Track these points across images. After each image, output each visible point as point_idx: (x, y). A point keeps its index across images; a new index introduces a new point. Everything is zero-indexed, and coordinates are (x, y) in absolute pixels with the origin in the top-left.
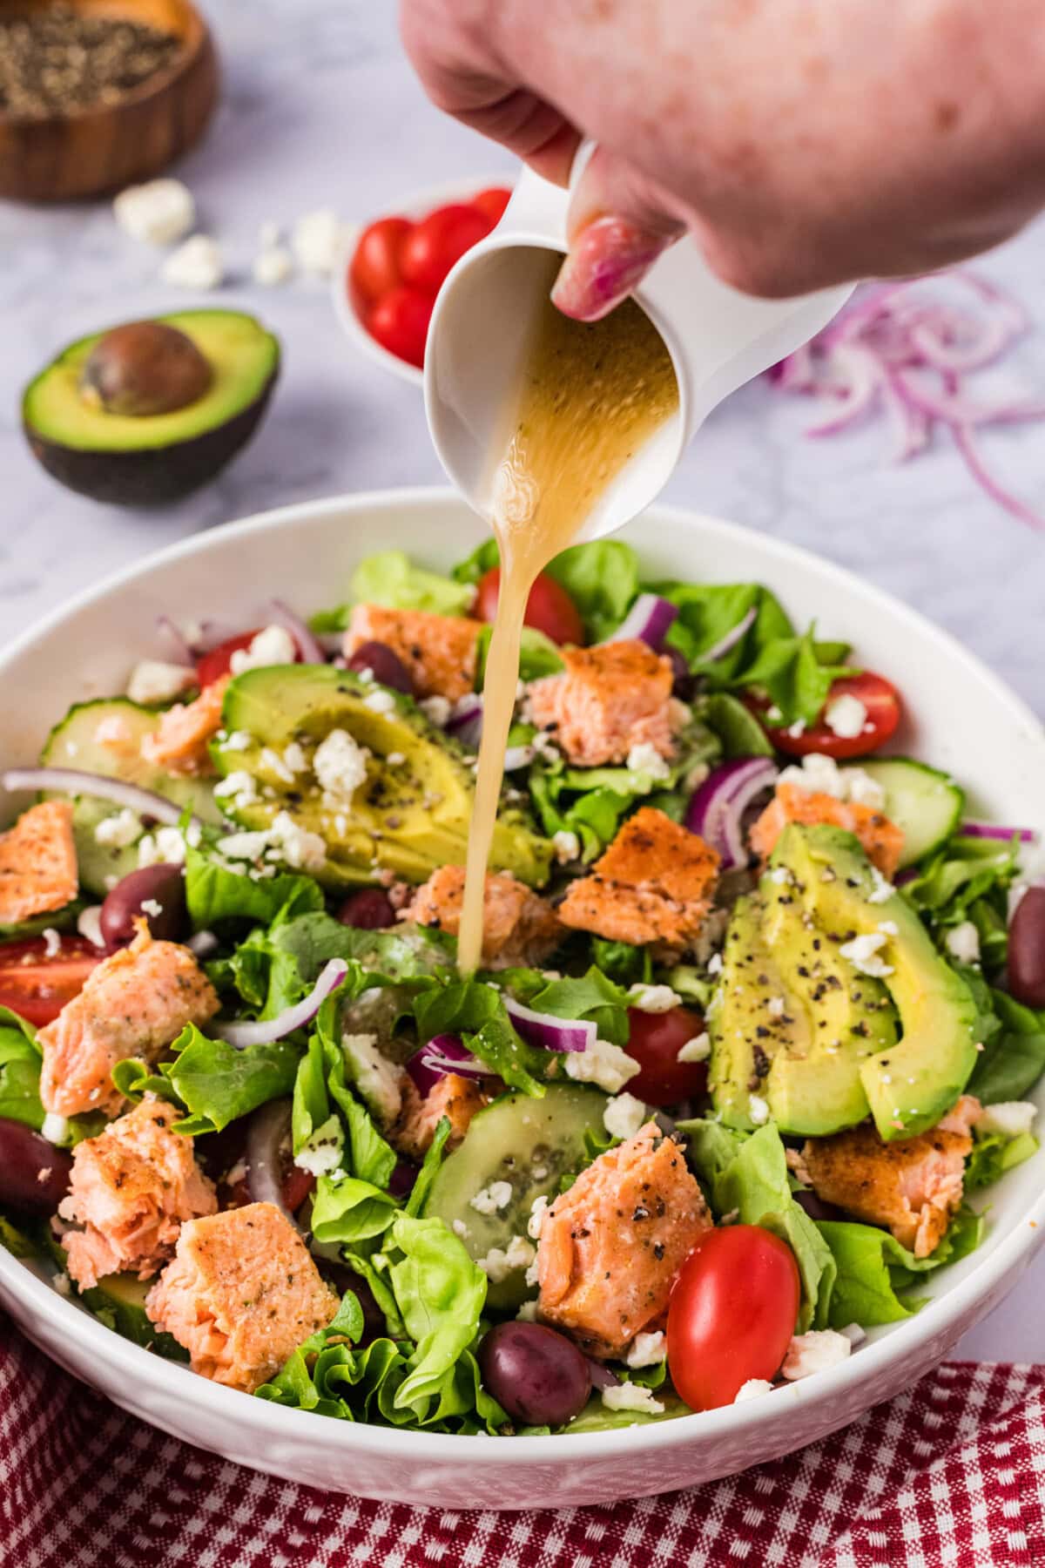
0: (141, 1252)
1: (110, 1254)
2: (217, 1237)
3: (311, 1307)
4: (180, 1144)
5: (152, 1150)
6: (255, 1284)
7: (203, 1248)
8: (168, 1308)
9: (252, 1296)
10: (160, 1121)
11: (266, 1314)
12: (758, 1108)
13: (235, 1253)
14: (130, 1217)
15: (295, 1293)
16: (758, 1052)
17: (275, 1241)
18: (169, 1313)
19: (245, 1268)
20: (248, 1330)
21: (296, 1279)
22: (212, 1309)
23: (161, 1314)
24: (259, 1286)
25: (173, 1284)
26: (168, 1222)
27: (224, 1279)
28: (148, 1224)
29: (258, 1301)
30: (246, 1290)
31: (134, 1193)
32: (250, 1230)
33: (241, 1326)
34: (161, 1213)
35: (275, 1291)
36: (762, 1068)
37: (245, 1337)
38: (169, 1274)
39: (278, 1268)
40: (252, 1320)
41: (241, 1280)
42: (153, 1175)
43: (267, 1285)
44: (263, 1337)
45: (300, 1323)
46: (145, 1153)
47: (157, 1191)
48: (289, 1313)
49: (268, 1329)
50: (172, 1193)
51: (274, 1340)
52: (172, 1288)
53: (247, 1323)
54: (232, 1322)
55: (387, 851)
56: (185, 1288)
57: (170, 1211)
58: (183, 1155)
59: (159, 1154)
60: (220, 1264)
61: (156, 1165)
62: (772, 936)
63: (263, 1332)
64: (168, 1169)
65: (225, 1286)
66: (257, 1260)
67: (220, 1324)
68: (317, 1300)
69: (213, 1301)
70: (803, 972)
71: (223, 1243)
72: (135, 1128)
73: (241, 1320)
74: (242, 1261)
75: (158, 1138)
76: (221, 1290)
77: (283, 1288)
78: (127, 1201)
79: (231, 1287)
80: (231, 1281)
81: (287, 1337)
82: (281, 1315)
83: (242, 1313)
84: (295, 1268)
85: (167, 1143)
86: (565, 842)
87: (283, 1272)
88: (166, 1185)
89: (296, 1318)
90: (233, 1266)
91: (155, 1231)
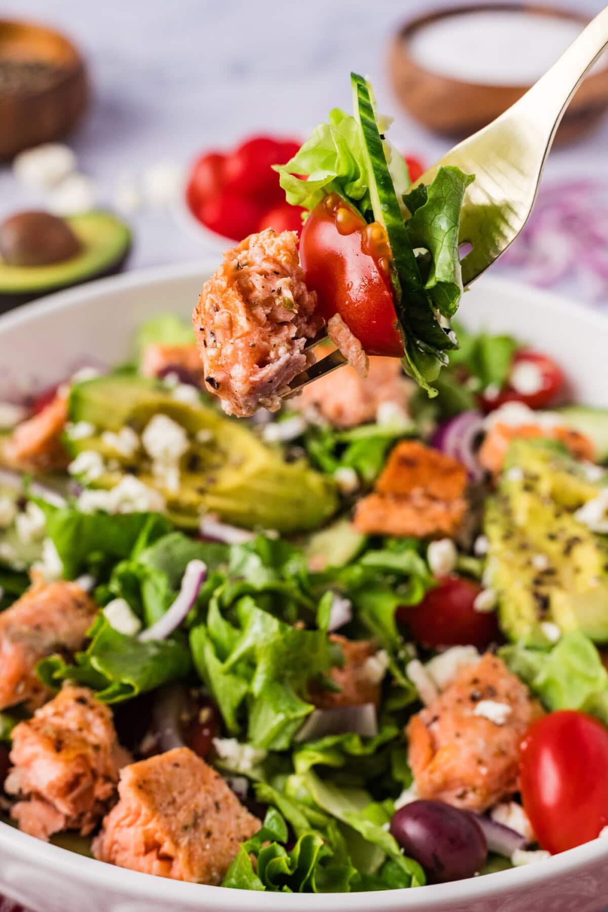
0: (81, 809)
1: (57, 812)
2: (152, 776)
3: (238, 826)
4: (101, 715)
5: (80, 723)
6: (190, 812)
7: (143, 786)
8: (116, 847)
9: (189, 821)
10: (81, 701)
11: (203, 836)
12: (550, 631)
13: (169, 788)
14: (70, 778)
15: (223, 816)
16: (536, 595)
17: (198, 776)
18: (117, 852)
19: (179, 800)
20: (192, 849)
21: (222, 806)
22: (158, 836)
23: (110, 854)
24: (193, 814)
25: (118, 825)
26: (101, 781)
27: (164, 809)
28: (85, 783)
29: (195, 825)
30: (183, 817)
31: (72, 755)
32: (178, 770)
33: (185, 847)
34: (94, 774)
35: (207, 816)
36: (544, 605)
37: (190, 857)
38: (112, 820)
39: (206, 798)
40: (193, 841)
41: (179, 809)
42: (84, 741)
43: (200, 811)
44: (205, 854)
45: (232, 840)
46: (73, 725)
47: (90, 751)
48: (222, 833)
49: (208, 847)
50: (102, 754)
51: (214, 855)
52: (118, 829)
53: (190, 844)
54: (176, 844)
55: (211, 501)
56: (129, 825)
57: (101, 771)
58: (106, 723)
59: (85, 726)
60: (158, 798)
61: (85, 734)
62: (521, 517)
63: (204, 849)
64: (96, 736)
65: (166, 816)
66: (188, 793)
67: (167, 848)
68: (241, 821)
69: (158, 828)
70: (552, 537)
71: (158, 782)
72: (61, 708)
73: (184, 842)
74: (175, 794)
75: (82, 714)
76: (163, 820)
77: (213, 812)
78: (67, 762)
79: (171, 816)
80: (170, 811)
81: (224, 852)
82: (216, 835)
83: (184, 836)
84: (220, 797)
85: (90, 716)
86: (346, 477)
87: (210, 800)
88: (97, 748)
89: (228, 835)
90: (169, 799)
91: (90, 789)
